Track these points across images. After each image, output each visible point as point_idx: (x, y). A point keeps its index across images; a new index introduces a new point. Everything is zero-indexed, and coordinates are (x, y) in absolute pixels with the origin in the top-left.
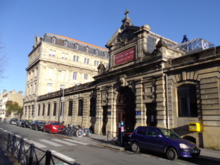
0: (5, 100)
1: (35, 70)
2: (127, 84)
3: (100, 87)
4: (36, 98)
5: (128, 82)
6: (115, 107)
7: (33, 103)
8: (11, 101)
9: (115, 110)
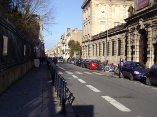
0: (68, 39)
1: (89, 8)
2: (144, 27)
3: (129, 28)
4: (90, 38)
5: (145, 25)
6: (138, 47)
7: (88, 43)
8: (73, 41)
9: (138, 50)
